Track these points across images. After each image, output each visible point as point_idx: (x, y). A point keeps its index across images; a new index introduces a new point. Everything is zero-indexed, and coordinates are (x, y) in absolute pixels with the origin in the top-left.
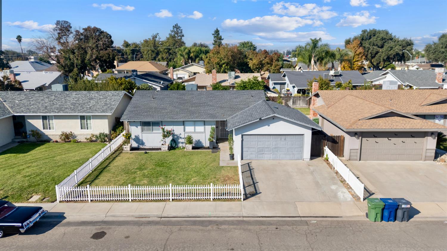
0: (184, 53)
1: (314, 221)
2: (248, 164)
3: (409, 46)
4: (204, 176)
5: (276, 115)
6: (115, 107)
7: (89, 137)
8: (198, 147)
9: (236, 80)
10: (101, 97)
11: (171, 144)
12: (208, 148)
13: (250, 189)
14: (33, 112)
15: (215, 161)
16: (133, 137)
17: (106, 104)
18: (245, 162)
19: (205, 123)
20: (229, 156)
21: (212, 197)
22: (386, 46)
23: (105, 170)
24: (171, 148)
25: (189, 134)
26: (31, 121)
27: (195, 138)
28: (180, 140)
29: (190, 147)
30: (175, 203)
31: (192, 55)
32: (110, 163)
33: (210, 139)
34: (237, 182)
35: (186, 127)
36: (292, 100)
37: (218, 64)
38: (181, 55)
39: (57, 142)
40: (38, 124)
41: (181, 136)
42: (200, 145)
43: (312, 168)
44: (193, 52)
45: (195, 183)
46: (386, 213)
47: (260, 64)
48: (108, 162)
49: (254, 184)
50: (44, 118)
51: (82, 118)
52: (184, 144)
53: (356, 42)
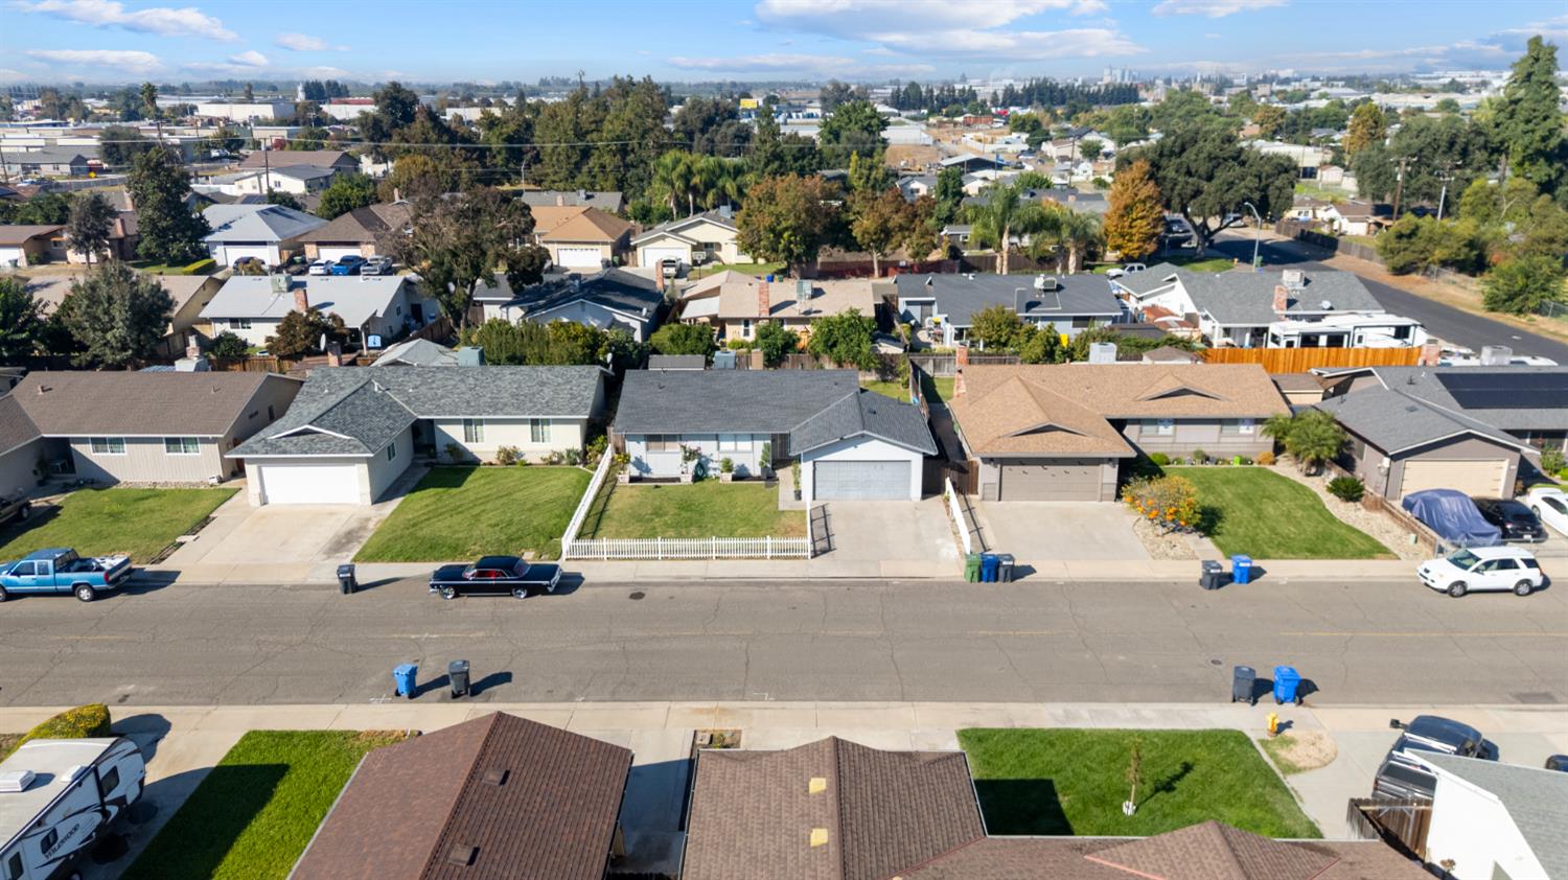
0: (674, 175)
1: (896, 582)
2: (823, 507)
3: (1283, 175)
4: (756, 526)
5: (865, 432)
6: (590, 402)
7: (547, 456)
8: (741, 476)
9: (815, 300)
10: (560, 380)
11: (696, 472)
12: (758, 479)
13: (821, 545)
14: (451, 413)
15: (770, 501)
16: (632, 459)
17: (573, 397)
18: (819, 503)
19: (753, 438)
20: (793, 495)
21: (769, 554)
22: (1222, 175)
23: (604, 516)
24: (697, 478)
25: (728, 456)
26: (444, 428)
27: (737, 462)
28: (711, 465)
29: (728, 477)
30: (719, 561)
31: (696, 180)
32: (605, 505)
33: (761, 464)
34: (802, 534)
35: (722, 444)
36: (931, 362)
37: (772, 230)
38: (664, 180)
39: (491, 464)
40: (456, 433)
41: (713, 458)
42: (743, 473)
43: (919, 514)
44: (701, 171)
45: (743, 536)
46: (985, 572)
47: (882, 231)
48: (601, 502)
49: (828, 536)
50: (468, 422)
51: (535, 422)
52: (719, 471)
53: (1139, 166)
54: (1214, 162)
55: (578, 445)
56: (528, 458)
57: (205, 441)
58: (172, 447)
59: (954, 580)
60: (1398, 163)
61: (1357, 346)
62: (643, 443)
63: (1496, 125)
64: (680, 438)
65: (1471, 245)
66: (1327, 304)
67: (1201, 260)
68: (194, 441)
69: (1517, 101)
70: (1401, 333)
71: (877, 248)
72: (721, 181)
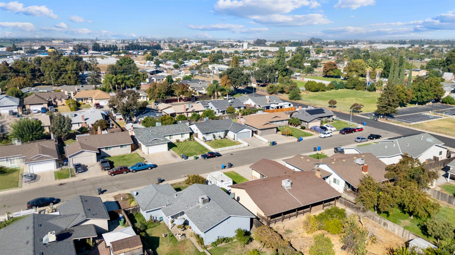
4: (234, 144)
7: (184, 140)
8: (221, 138)
10: (181, 126)
15: (231, 141)
19: (222, 131)
20: (233, 139)
31: (118, 81)
35: (218, 133)
38: (109, 82)
46: (272, 144)
51: (182, 134)
52: (217, 138)
53: (226, 76)
55: (189, 137)
56: (181, 141)
57: (128, 145)
58: (121, 147)
59: (267, 146)
61: (284, 108)
62: (205, 135)
63: (276, 65)
64: (211, 133)
65: (282, 88)
66: (275, 101)
67: (236, 94)
68: (126, 145)
69: (279, 61)
70: (290, 105)
71: (179, 96)
72: (125, 81)
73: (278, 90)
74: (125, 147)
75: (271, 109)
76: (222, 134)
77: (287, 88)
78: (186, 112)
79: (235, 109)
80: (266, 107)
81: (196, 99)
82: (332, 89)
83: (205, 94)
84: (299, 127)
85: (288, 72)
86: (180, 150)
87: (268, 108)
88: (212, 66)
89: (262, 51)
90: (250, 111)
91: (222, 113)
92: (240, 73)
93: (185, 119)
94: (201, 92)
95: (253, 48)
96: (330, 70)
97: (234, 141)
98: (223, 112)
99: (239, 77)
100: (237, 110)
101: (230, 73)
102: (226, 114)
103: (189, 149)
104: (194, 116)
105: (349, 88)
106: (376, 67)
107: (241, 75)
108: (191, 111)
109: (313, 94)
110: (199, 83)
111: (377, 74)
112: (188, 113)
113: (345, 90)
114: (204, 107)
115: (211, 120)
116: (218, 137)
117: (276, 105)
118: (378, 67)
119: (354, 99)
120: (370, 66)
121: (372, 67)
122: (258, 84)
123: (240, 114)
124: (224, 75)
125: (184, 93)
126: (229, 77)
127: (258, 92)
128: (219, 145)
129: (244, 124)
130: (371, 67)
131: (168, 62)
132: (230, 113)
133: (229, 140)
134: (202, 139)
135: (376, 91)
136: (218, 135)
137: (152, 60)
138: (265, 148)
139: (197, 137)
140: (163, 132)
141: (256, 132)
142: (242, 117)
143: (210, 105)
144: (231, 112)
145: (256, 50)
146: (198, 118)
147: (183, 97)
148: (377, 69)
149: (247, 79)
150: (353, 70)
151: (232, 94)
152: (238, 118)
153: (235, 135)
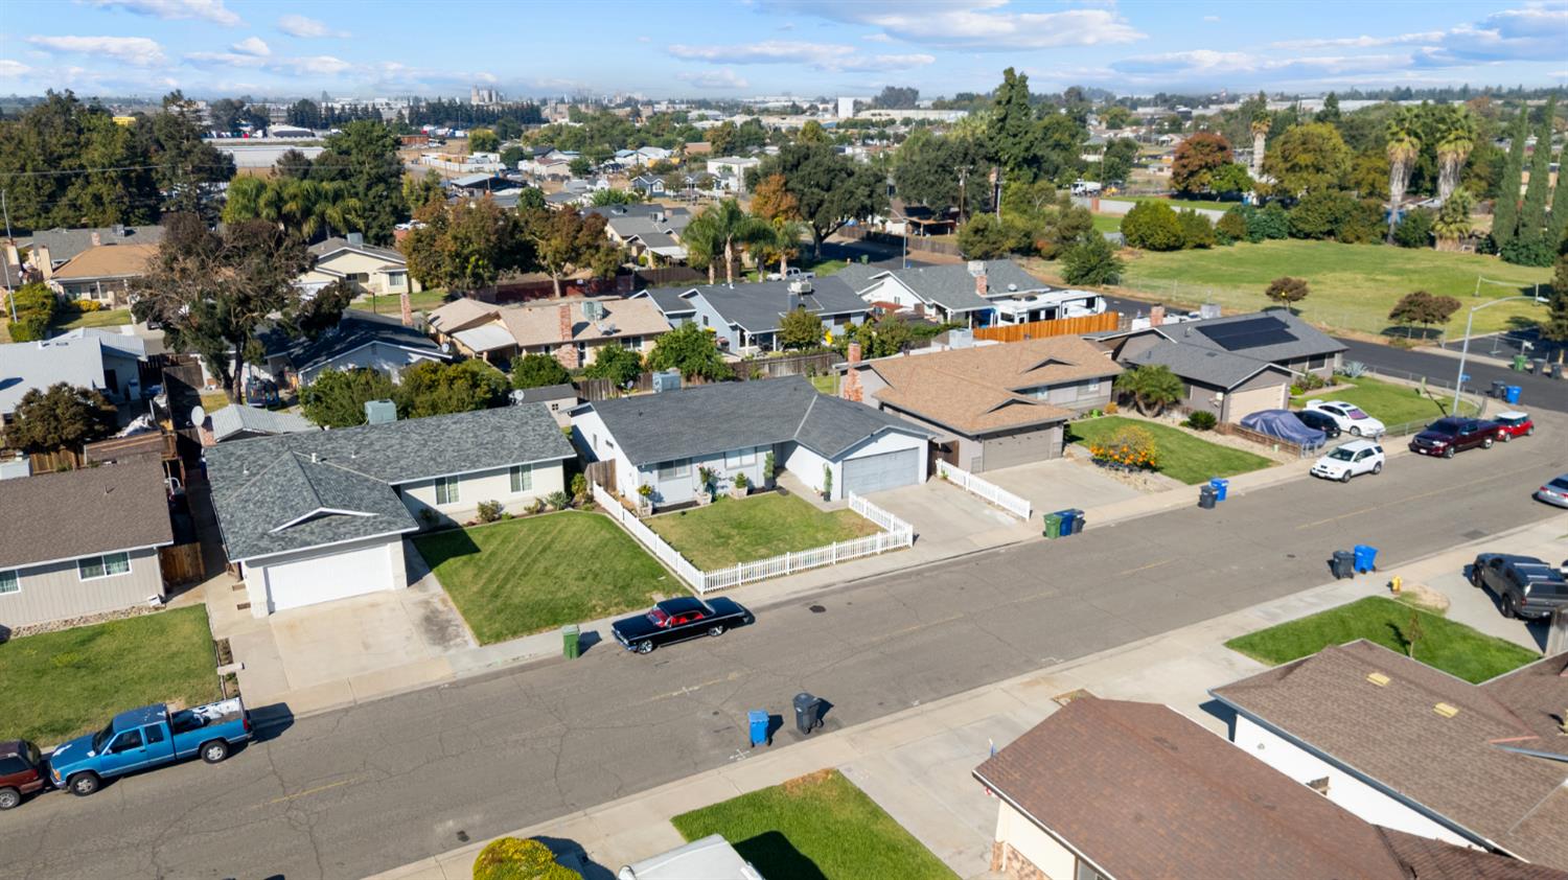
6: (566, 440)
7: (529, 505)
9: (606, 320)
12: (764, 490)
14: (420, 475)
17: (544, 438)
19: (756, 450)
21: (879, 550)
25: (736, 472)
29: (743, 492)
33: (765, 475)
35: (728, 461)
37: (458, 255)
39: (471, 524)
40: (426, 496)
41: (724, 476)
42: (755, 486)
43: (939, 493)
46: (1064, 528)
50: (440, 482)
51: (514, 470)
52: (728, 488)
53: (776, 180)
54: (832, 174)
55: (559, 486)
56: (509, 510)
57: (136, 555)
58: (87, 570)
59: (1034, 541)
60: (960, 171)
61: (1065, 317)
62: (656, 472)
63: (991, 139)
64: (690, 461)
65: (1027, 235)
66: (1012, 287)
67: (821, 262)
68: (124, 557)
69: (1003, 120)
70: (1091, 303)
71: (559, 267)
72: (318, 208)
73: (1011, 243)
74: (114, 567)
75: (1002, 323)
76: (755, 467)
77: (1048, 234)
78: (574, 344)
79: (824, 323)
80: (974, 313)
81: (640, 283)
82: (1237, 238)
83: (682, 263)
84: (1175, 419)
85: (1039, 169)
86: (490, 581)
87: (982, 318)
88: (721, 164)
89: (907, 122)
90: (901, 335)
91: (756, 348)
92: (838, 167)
93: (559, 376)
94: (662, 251)
95: (873, 115)
96: (1201, 167)
97: (826, 508)
98: (764, 341)
99: (837, 183)
100: (833, 331)
101: (796, 166)
102: (776, 352)
103: (546, 573)
104: (610, 360)
105: (1307, 236)
106: (1443, 138)
107: (844, 175)
108: (598, 335)
109: (1161, 259)
110: (660, 216)
111: (1444, 167)
112: (582, 344)
113: (1291, 241)
114: (670, 316)
115: (697, 382)
116: (732, 485)
117: (1025, 306)
118: (1452, 137)
119: (1359, 276)
120: (1409, 134)
121: (1419, 138)
122: (912, 223)
123: (853, 350)
124: (766, 175)
125: (579, 255)
126: (790, 185)
127: (915, 255)
128: (737, 540)
129: (875, 405)
130: (1415, 141)
131: (556, 156)
132: (799, 346)
133: (797, 498)
134: (635, 498)
135: (1439, 245)
136: (735, 474)
137: (494, 150)
138: (1021, 556)
139: (609, 485)
140: (398, 459)
141: (949, 452)
142: (868, 367)
143: (701, 306)
144: (802, 340)
145: (884, 118)
146: (634, 372)
147: (582, 275)
148: (1447, 146)
149: (872, 192)
150: (1303, 163)
151: (805, 260)
152: (844, 373)
153: (829, 473)
